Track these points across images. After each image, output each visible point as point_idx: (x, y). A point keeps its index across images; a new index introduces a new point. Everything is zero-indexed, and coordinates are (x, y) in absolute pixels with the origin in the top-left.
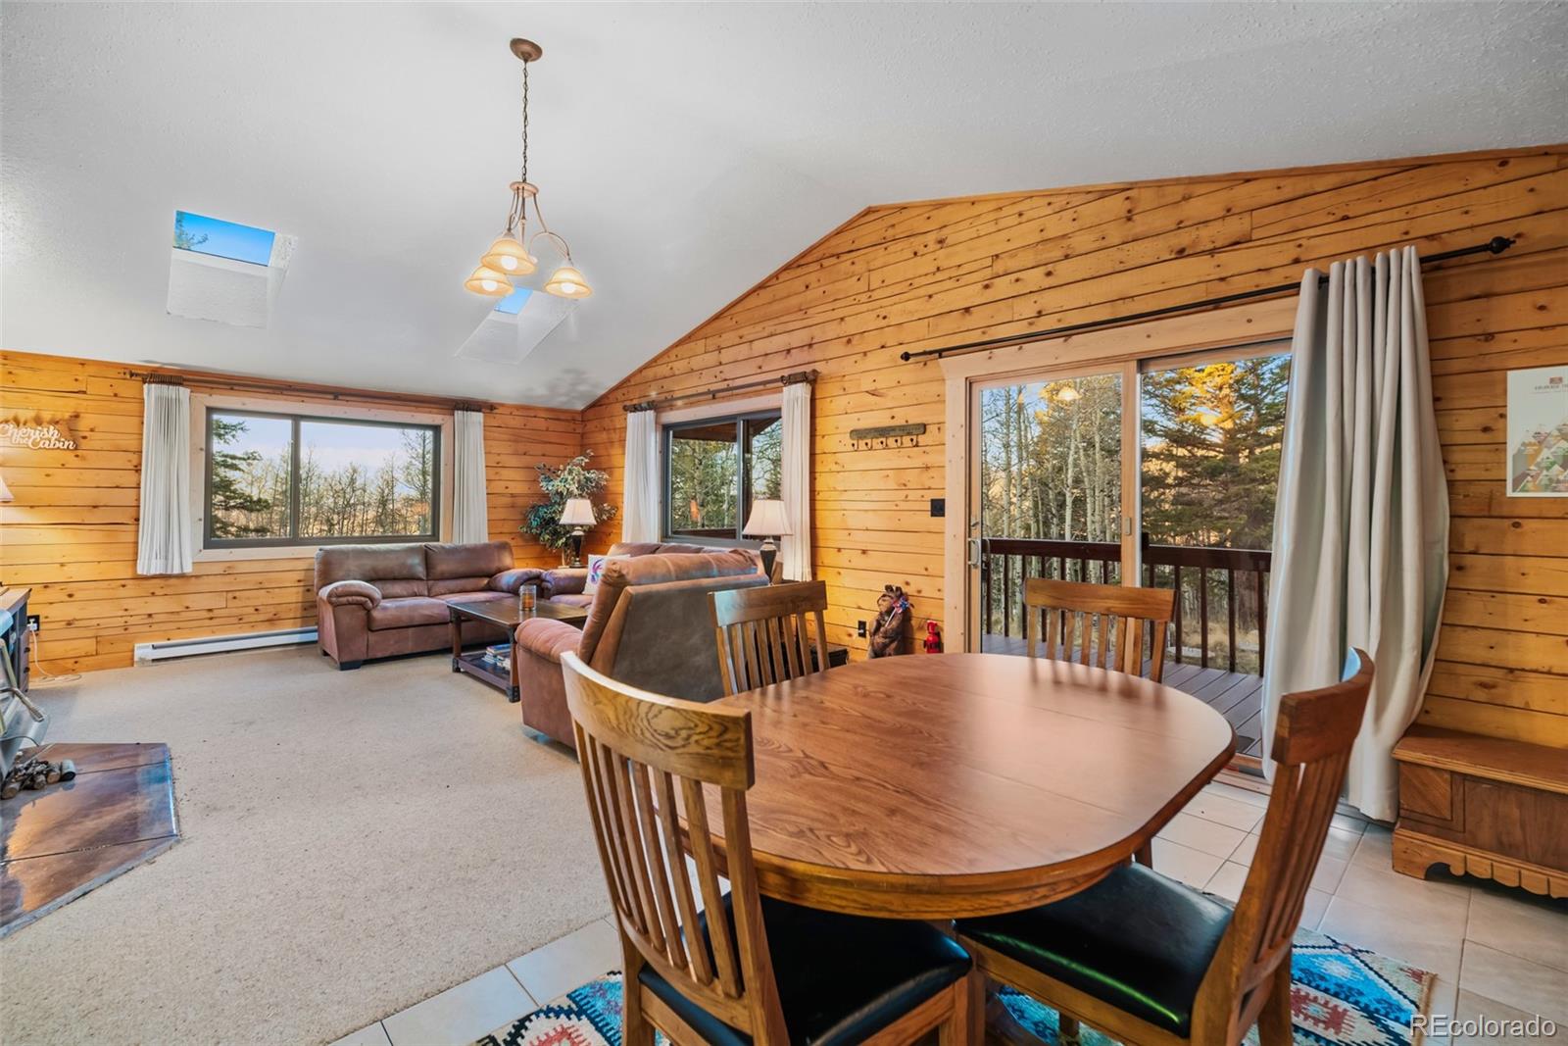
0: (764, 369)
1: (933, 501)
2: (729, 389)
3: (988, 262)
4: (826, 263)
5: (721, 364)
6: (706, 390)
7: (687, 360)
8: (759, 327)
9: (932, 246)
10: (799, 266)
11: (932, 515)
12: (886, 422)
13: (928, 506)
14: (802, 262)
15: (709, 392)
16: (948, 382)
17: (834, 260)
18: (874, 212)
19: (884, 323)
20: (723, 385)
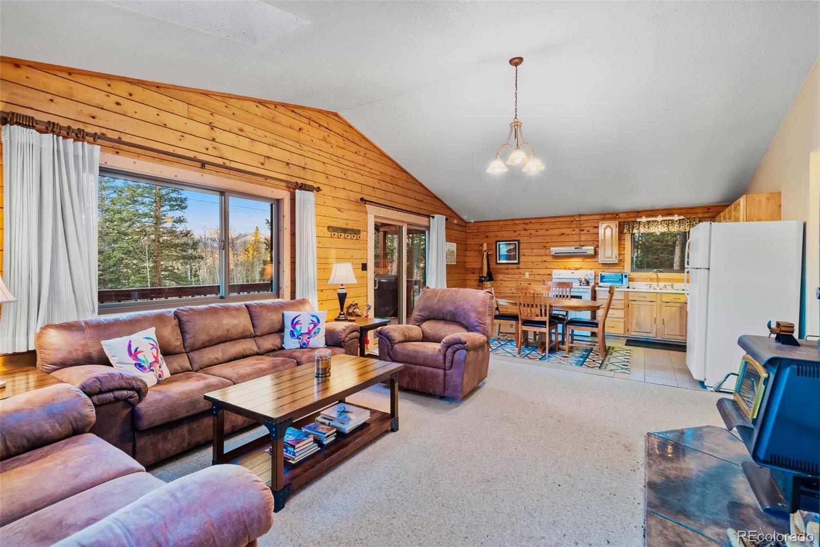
0: (266, 166)
1: (362, 264)
2: (224, 167)
3: (379, 173)
4: (312, 123)
5: (214, 140)
6: (193, 157)
7: (156, 111)
8: (260, 132)
9: (362, 153)
10: (293, 111)
11: (362, 270)
12: (344, 226)
13: (360, 266)
14: (296, 110)
15: (194, 159)
16: (369, 215)
17: (317, 125)
18: (337, 116)
19: (345, 177)
20: (220, 161)
